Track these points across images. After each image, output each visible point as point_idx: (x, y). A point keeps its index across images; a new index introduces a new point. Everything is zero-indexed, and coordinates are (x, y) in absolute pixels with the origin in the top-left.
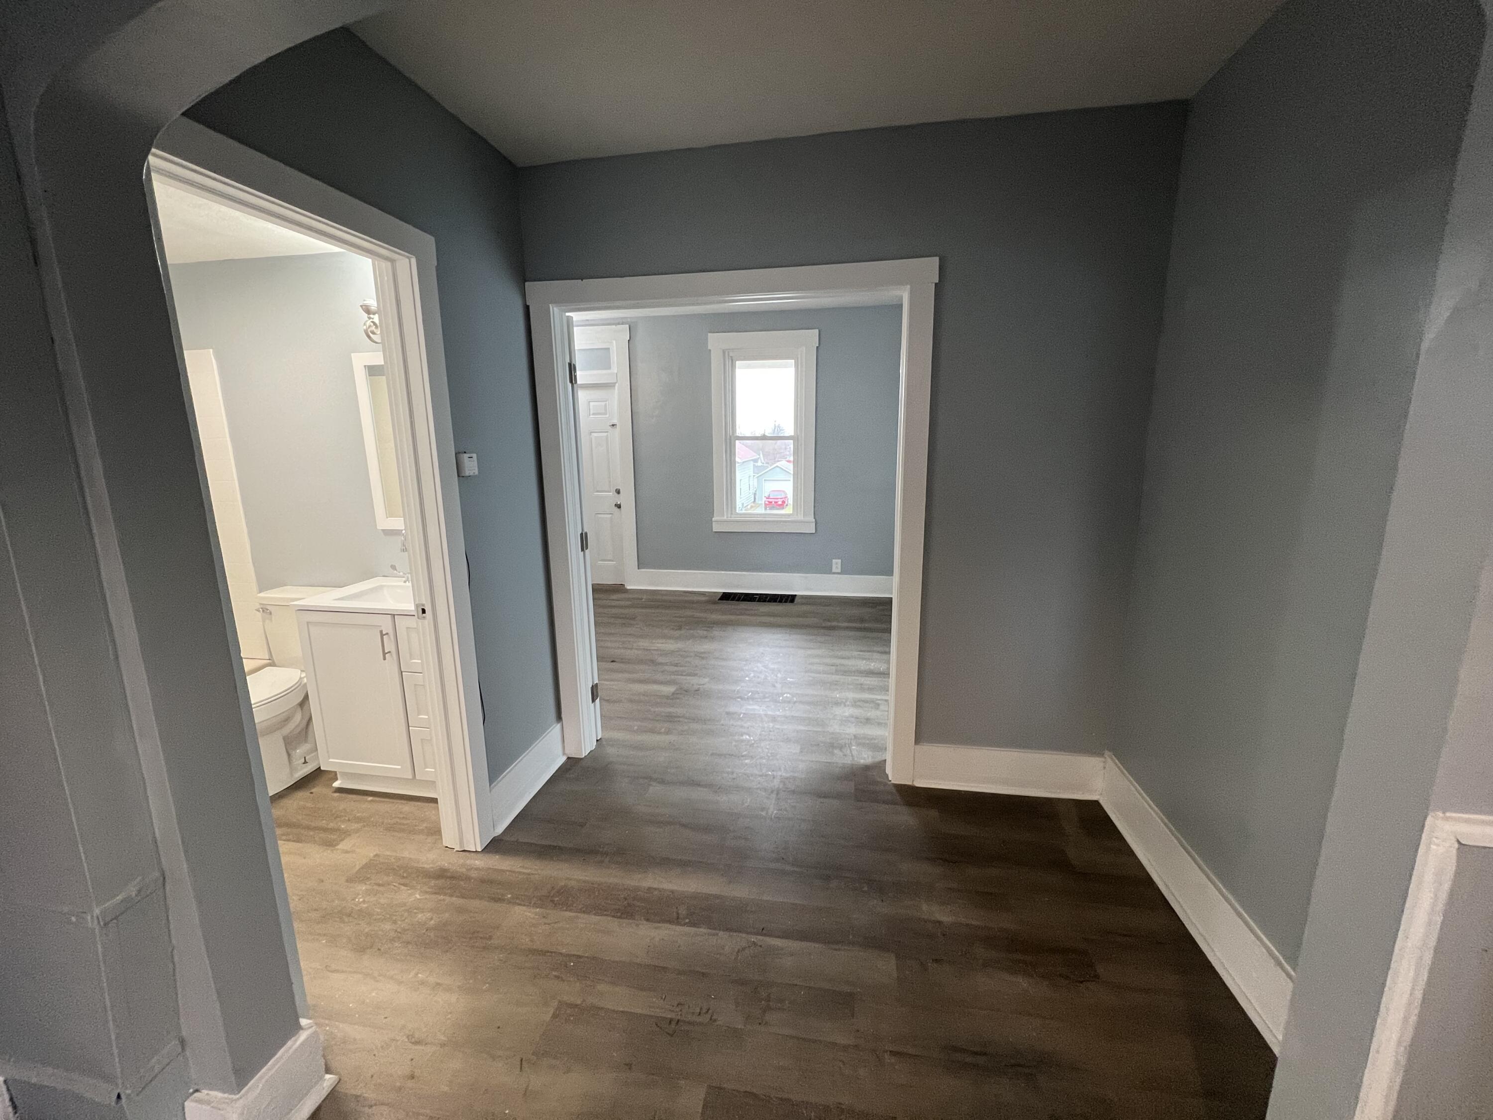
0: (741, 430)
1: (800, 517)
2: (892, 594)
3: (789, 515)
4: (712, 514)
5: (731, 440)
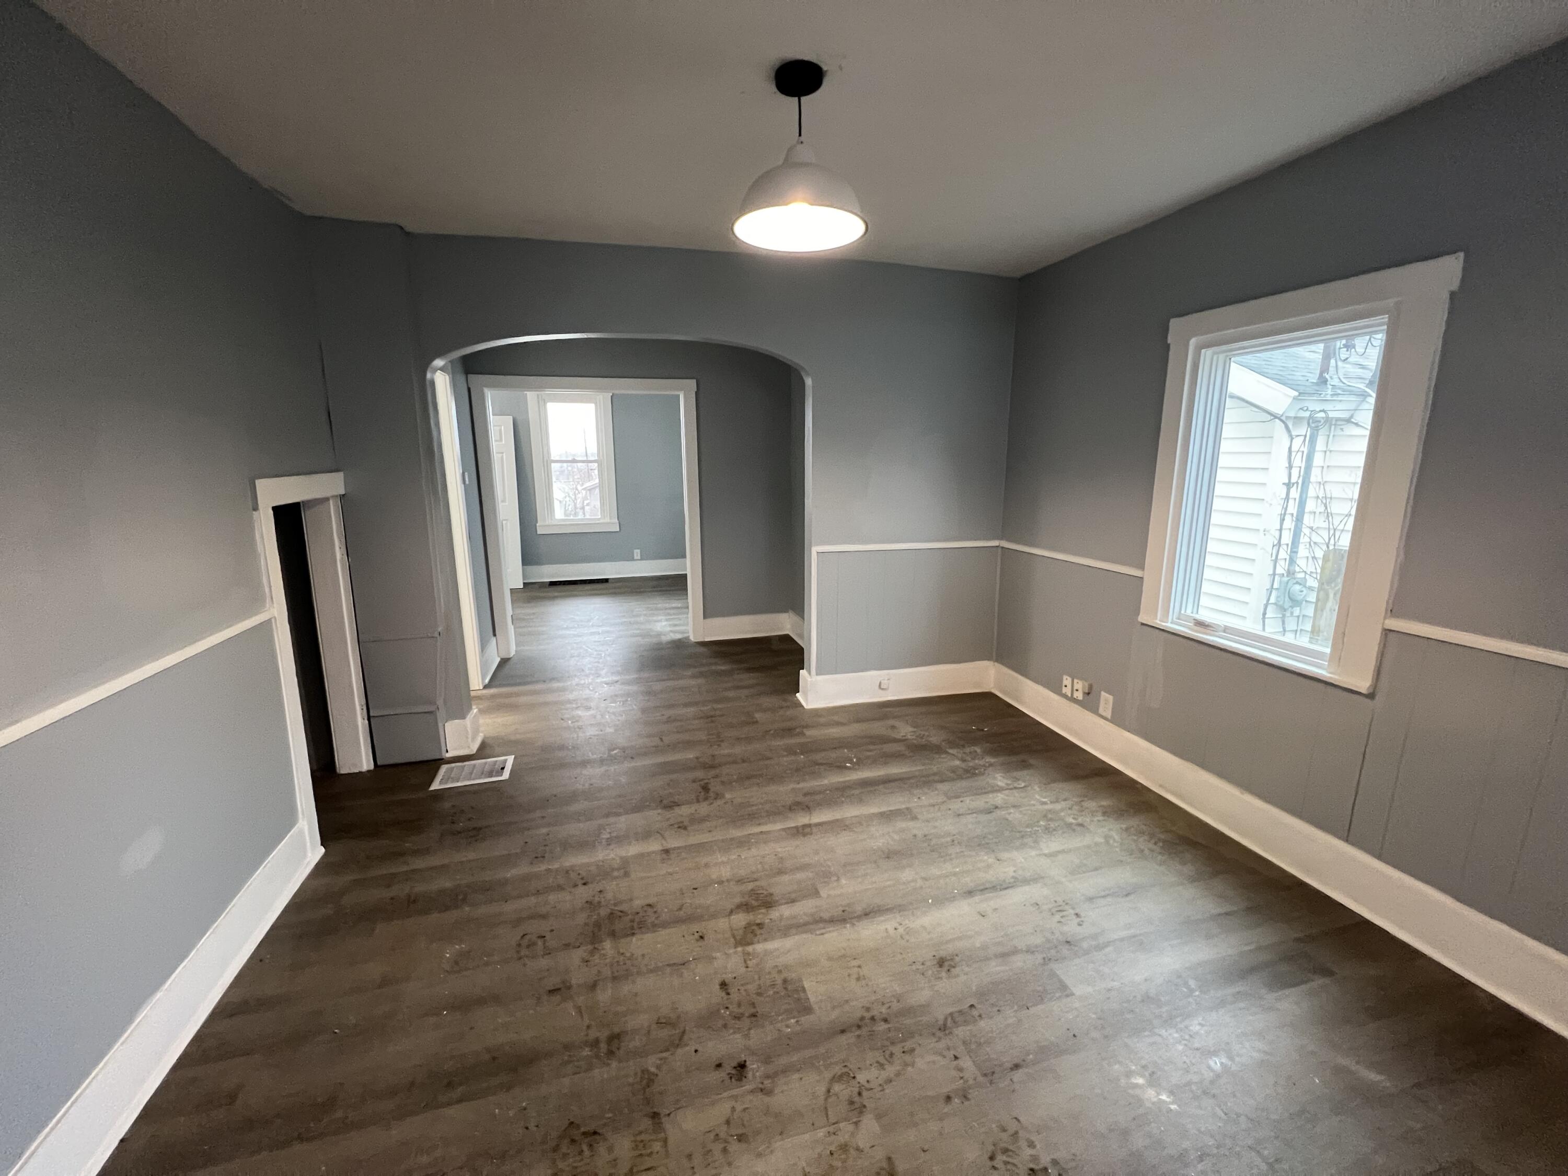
0: (554, 455)
1: (607, 520)
2: (686, 570)
3: (599, 519)
4: (537, 522)
5: (547, 463)
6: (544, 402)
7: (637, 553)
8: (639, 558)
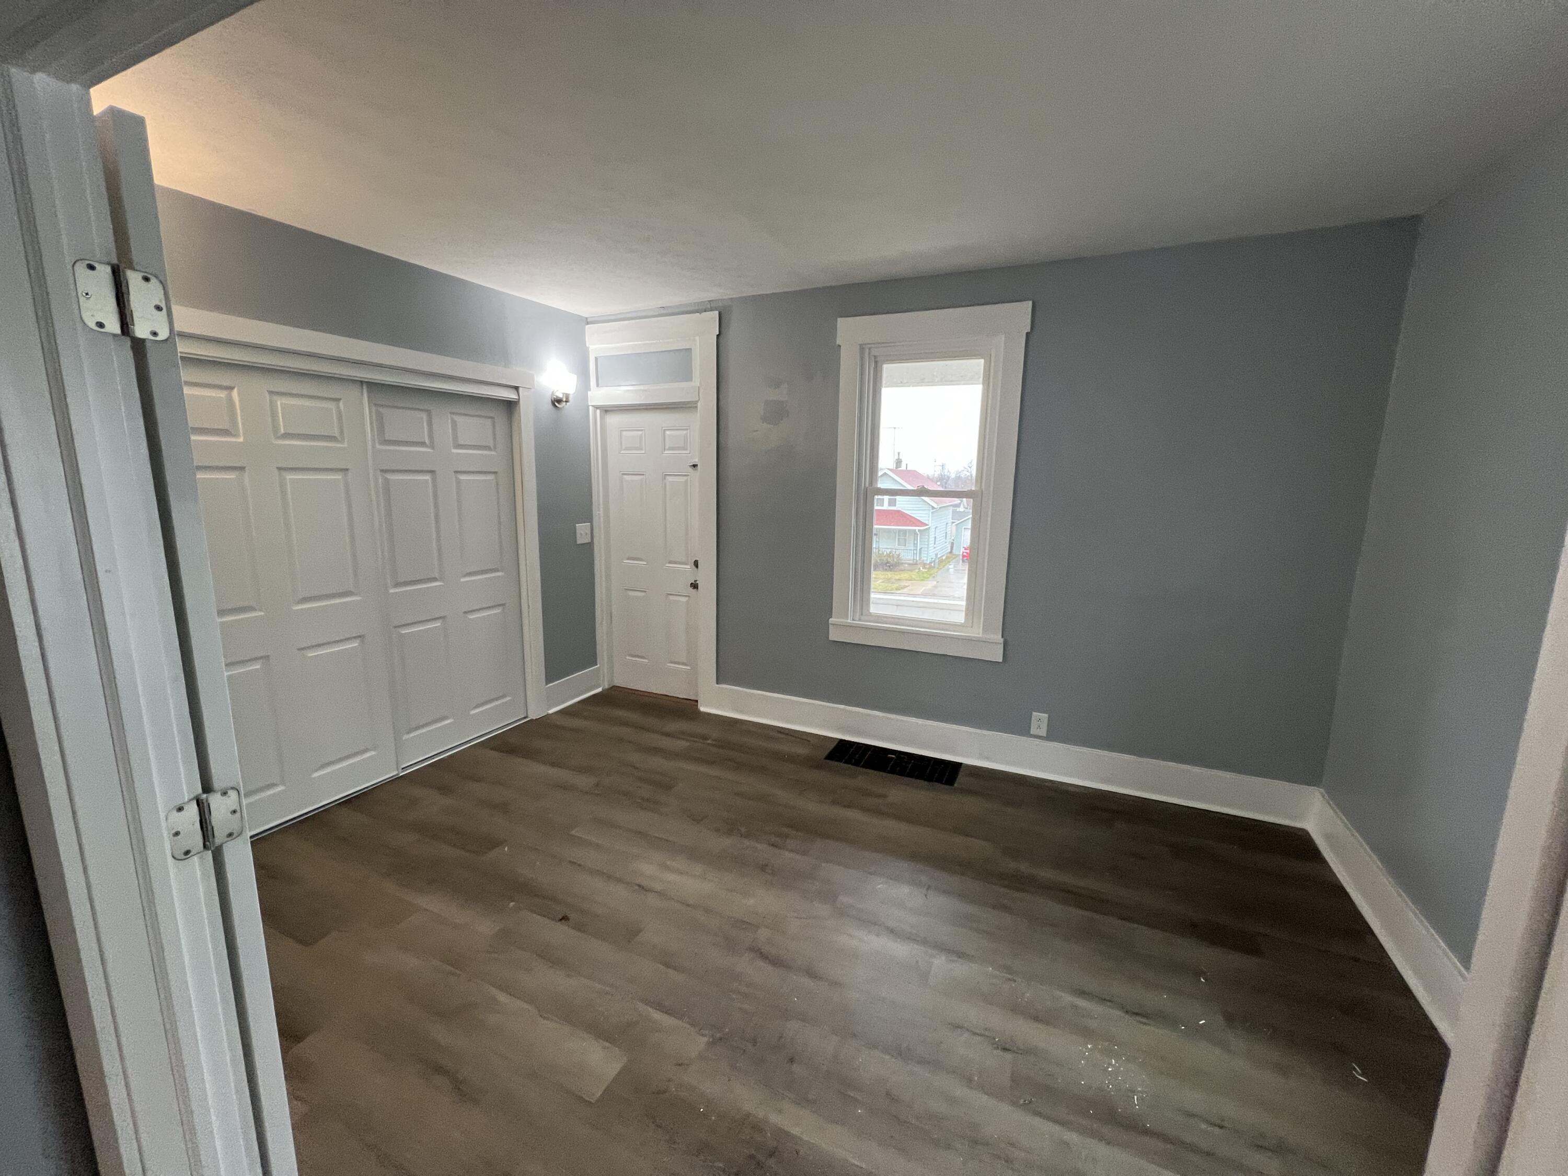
1: (978, 632)
4: (829, 613)
5: (866, 494)
6: (876, 362)
7: (1040, 721)
8: (1043, 732)
